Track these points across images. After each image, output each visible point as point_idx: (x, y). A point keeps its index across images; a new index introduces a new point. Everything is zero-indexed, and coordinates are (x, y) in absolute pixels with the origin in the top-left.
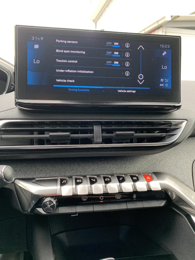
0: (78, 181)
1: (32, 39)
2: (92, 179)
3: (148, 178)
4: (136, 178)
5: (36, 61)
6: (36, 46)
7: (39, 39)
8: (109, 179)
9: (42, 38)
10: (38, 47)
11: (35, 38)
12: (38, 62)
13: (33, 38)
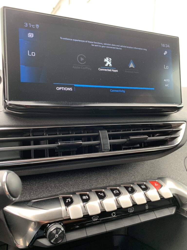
0: (84, 197)
1: (25, 26)
2: (99, 194)
3: (156, 185)
4: (144, 186)
5: (30, 54)
6: (31, 35)
7: (34, 26)
8: (117, 191)
9: (37, 26)
10: (33, 36)
11: (29, 25)
12: (33, 54)
13: (26, 24)
